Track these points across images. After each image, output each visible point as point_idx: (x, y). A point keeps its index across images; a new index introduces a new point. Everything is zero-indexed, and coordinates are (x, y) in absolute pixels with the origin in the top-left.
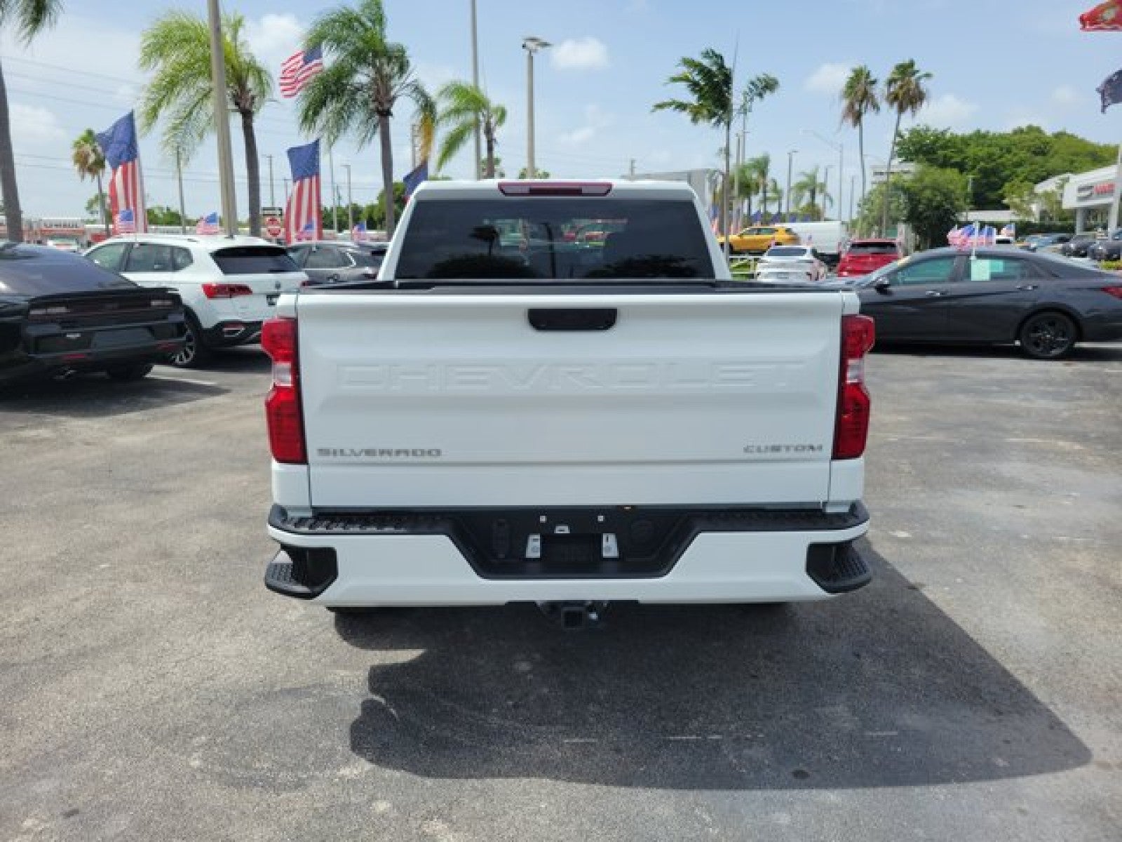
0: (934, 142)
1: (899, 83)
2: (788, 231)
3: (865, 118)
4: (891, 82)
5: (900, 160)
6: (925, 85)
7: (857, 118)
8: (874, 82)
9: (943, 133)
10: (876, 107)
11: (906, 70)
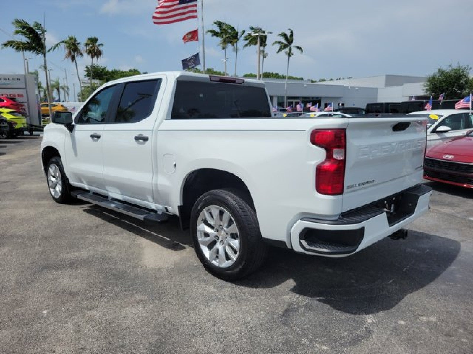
0: (101, 72)
1: (91, 45)
2: (62, 106)
3: (77, 58)
4: (87, 45)
5: (88, 78)
6: (101, 48)
7: (73, 58)
8: (79, 44)
9: (105, 69)
10: (81, 54)
11: (94, 41)
